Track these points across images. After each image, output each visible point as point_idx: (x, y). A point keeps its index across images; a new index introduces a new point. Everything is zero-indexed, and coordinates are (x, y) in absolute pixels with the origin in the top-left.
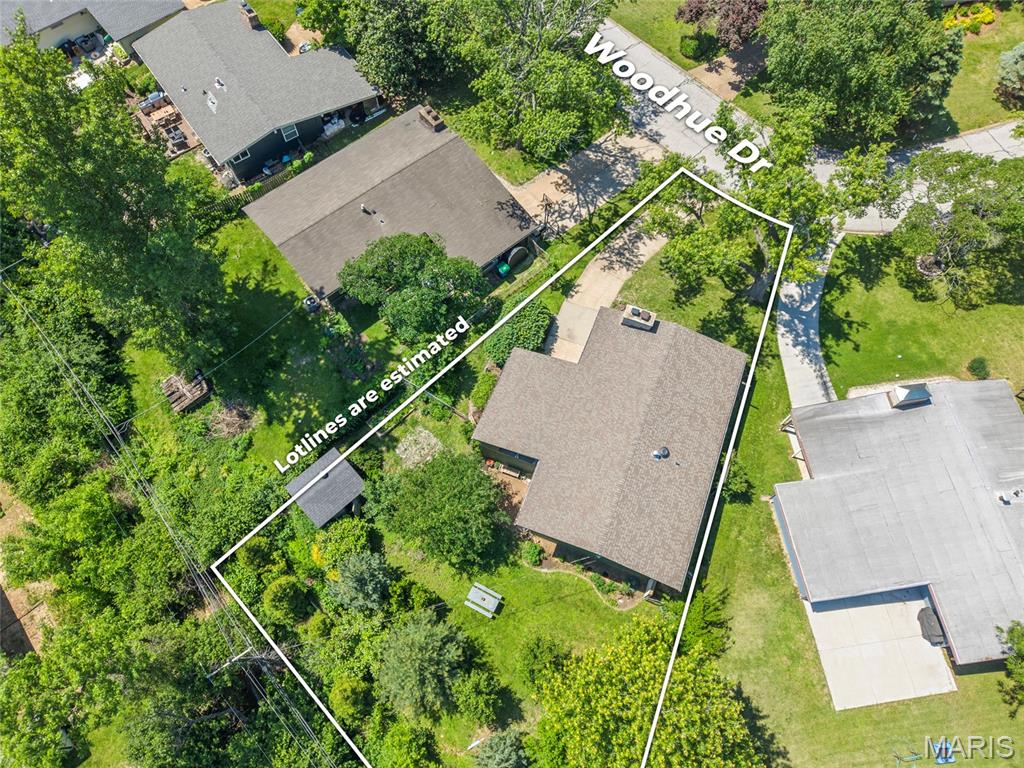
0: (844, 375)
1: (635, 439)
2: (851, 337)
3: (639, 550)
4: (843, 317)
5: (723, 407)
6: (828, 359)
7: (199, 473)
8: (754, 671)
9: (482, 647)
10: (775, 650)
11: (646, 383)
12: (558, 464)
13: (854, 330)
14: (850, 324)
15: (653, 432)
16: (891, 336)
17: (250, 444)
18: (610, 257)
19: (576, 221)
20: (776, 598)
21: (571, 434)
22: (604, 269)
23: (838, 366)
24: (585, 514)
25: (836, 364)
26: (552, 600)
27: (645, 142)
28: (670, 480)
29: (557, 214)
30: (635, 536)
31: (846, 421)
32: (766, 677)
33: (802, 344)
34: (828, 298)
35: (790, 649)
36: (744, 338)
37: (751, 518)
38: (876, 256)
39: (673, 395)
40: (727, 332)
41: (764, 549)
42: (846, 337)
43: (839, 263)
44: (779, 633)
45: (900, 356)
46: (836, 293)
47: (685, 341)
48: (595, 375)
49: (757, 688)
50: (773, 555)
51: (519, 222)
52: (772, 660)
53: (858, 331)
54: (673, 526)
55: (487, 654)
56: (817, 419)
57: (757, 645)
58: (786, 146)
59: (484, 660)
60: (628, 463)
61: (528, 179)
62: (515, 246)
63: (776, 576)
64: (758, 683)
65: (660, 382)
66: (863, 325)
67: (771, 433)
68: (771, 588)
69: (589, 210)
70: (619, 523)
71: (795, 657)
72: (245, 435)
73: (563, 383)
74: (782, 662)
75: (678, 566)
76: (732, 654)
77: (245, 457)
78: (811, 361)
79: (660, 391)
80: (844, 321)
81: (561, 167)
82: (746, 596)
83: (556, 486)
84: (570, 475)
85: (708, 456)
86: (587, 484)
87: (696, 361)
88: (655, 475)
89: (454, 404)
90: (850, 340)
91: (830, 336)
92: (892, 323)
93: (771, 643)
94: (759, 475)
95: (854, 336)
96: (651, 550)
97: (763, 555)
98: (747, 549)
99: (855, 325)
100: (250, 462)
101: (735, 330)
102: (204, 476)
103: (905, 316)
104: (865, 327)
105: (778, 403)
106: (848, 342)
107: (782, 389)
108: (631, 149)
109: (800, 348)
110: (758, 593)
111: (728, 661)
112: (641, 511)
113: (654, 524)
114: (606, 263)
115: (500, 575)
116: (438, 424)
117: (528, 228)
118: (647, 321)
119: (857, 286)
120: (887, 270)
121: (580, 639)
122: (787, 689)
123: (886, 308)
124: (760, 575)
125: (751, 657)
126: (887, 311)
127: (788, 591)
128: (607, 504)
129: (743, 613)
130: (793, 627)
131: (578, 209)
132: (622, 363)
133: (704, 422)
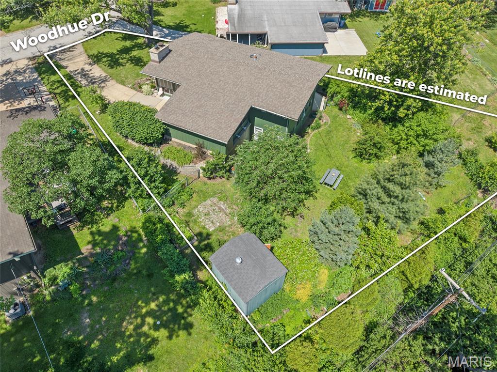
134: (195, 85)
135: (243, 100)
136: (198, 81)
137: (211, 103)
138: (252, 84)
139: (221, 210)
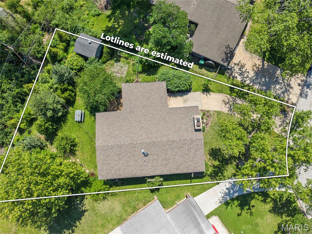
0: (223, 212)
1: (146, 142)
2: (243, 211)
3: (105, 160)
4: (251, 204)
5: (177, 169)
6: (227, 204)
7: (83, 6)
8: (93, 213)
9: (66, 123)
10: (103, 218)
11: (171, 136)
12: (124, 118)
13: (247, 211)
14: (249, 209)
15: (152, 147)
16: (250, 226)
17: (99, 15)
18: (231, 101)
19: (241, 81)
20: (121, 213)
21: (138, 118)
22: (224, 101)
23: (226, 209)
24: (109, 135)
25: (227, 208)
26: (90, 137)
27: (298, 92)
28: (136, 160)
29: (241, 72)
30: (109, 156)
31: (196, 219)
32: (92, 218)
33: (229, 192)
34: (256, 196)
35: (105, 223)
36: (219, 167)
37: (146, 195)
38: (289, 210)
39: (171, 149)
40: (219, 160)
41: (136, 203)
42: (242, 209)
43: (277, 195)
44: (109, 218)
45: (242, 232)
46: (260, 198)
47: (197, 144)
48: (166, 116)
49: (88, 216)
50: (135, 207)
51: (224, 58)
52: (99, 218)
53: (247, 213)
54: (120, 168)
55: (65, 125)
56: (192, 208)
57: (102, 212)
58: (302, 152)
59: (63, 125)
60: (135, 143)
61: (251, 52)
62: (213, 61)
63: (128, 210)
64: (89, 216)
65: (174, 141)
66: (251, 214)
67: (183, 191)
68: (123, 210)
69: (249, 84)
70: (111, 149)
71: (103, 226)
72: (100, 12)
73: (158, 106)
74: (99, 222)
75: (107, 175)
76: (96, 204)
77: (94, 16)
78: (223, 197)
79: (170, 143)
80: (249, 206)
81: (265, 62)
82: (117, 202)
83: (115, 121)
84: (122, 124)
85: (154, 171)
86: (121, 132)
87: (191, 152)
88: (136, 154)
89: (140, 73)
90: (242, 211)
91: (239, 202)
92: (257, 225)
93: (104, 217)
94: (164, 192)
95: (244, 212)
96: (107, 164)
97: (134, 203)
98: (134, 197)
99: (249, 211)
100: (93, 19)
101: (222, 163)
102: (83, 8)
103: (264, 229)
104: (251, 215)
105: (197, 190)
106: (240, 210)
107: (204, 189)
108: (292, 88)
109: (227, 191)
110: (120, 206)
111: (93, 203)
112: (119, 155)
113: (117, 161)
114: (227, 101)
115: (91, 117)
116: (131, 71)
117: (224, 62)
118: (197, 126)
119: (270, 206)
120: (284, 216)
121: (82, 152)
122: (91, 227)
123: (263, 221)
124: (126, 205)
125: (97, 211)
126: (261, 221)
127: (125, 216)
128: (116, 142)
129: (111, 203)
130: (113, 222)
131: (248, 79)
132: (176, 124)
133: (167, 165)
134: (161, 111)
135: (129, 113)
136: (162, 115)
137: (144, 103)
138: (131, 126)
139: (118, 72)
